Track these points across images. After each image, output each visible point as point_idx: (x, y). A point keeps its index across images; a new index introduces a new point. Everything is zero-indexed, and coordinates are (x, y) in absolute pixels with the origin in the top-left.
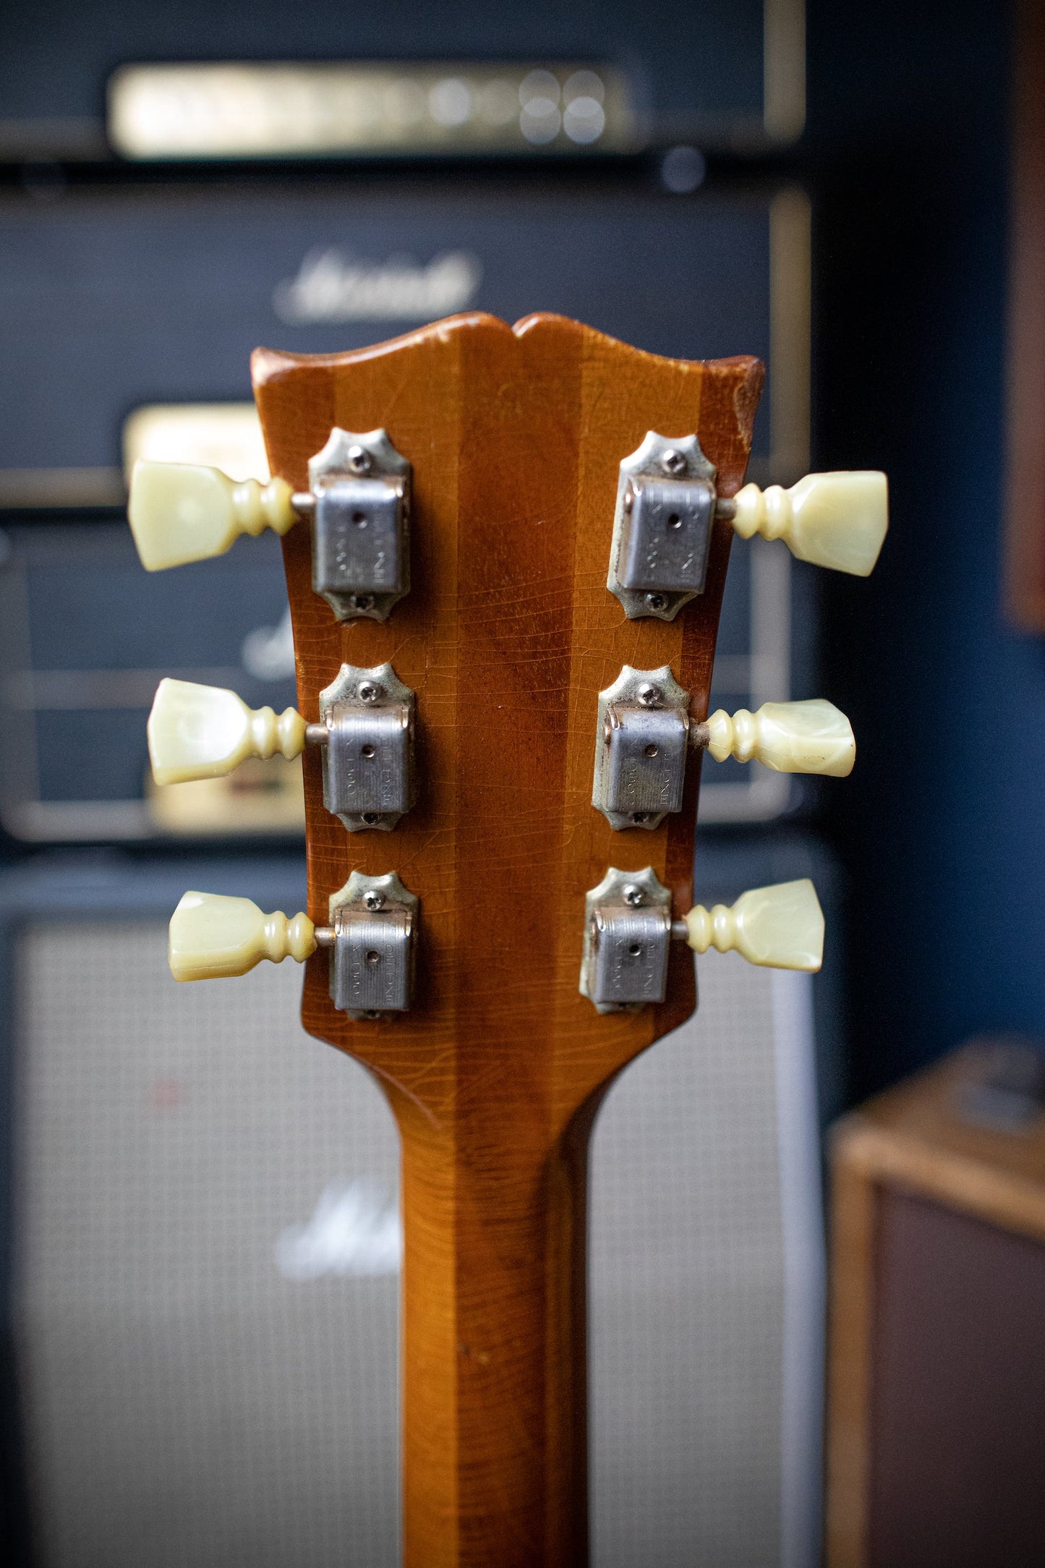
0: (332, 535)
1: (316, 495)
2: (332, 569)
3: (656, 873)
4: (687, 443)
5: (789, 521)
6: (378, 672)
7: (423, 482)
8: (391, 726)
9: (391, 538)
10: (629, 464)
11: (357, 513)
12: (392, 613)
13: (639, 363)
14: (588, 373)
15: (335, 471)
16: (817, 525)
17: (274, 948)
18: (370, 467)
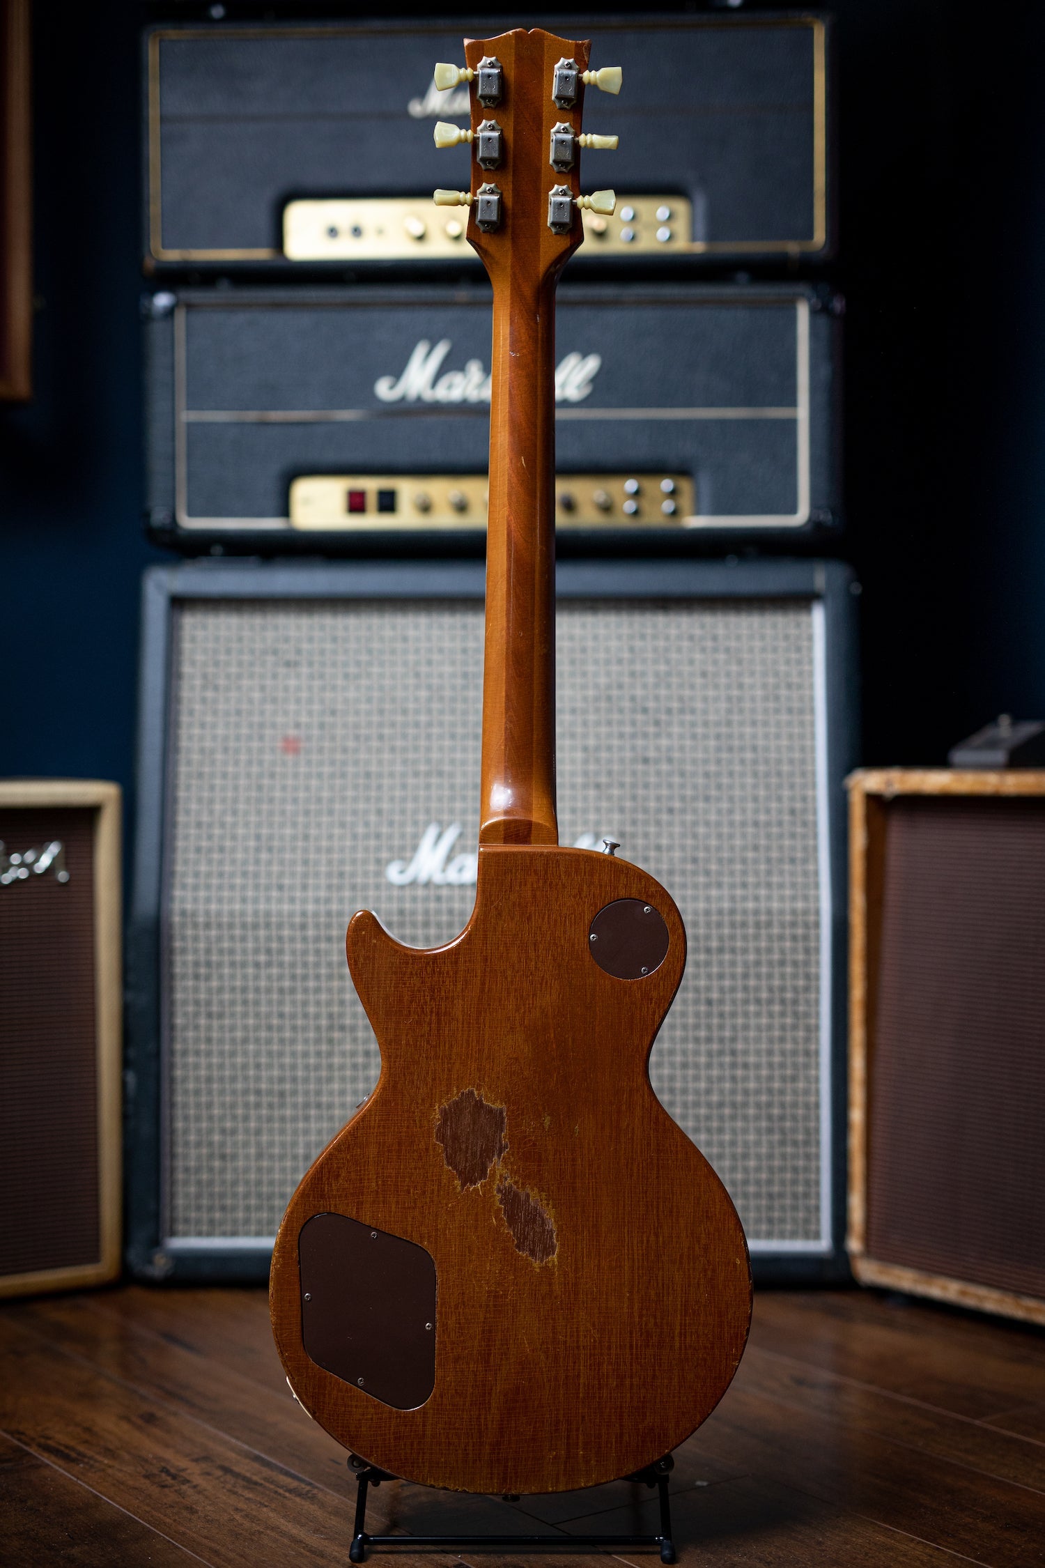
0: (483, 81)
1: (479, 72)
2: (482, 90)
3: (568, 187)
4: (571, 60)
5: (596, 79)
6: (493, 122)
7: (505, 70)
8: (496, 134)
9: (497, 82)
10: (556, 66)
11: (489, 76)
12: (497, 105)
13: (559, 40)
14: (546, 43)
15: (483, 67)
16: (604, 80)
17: (462, 200)
18: (492, 65)
